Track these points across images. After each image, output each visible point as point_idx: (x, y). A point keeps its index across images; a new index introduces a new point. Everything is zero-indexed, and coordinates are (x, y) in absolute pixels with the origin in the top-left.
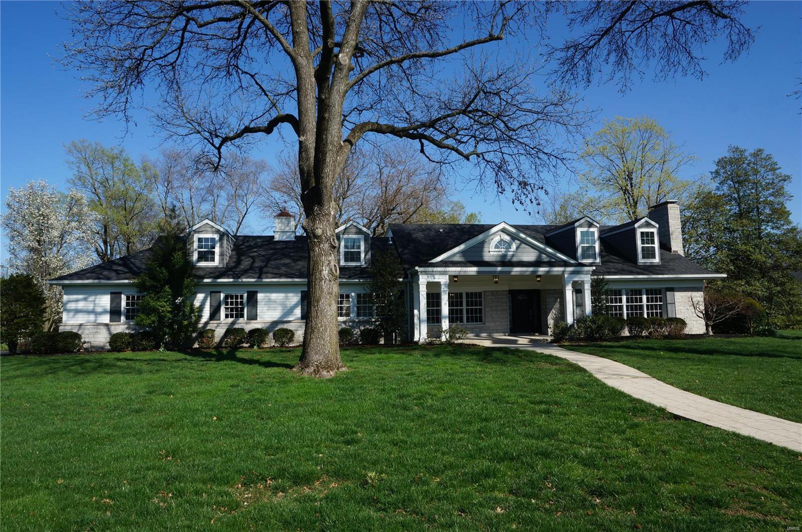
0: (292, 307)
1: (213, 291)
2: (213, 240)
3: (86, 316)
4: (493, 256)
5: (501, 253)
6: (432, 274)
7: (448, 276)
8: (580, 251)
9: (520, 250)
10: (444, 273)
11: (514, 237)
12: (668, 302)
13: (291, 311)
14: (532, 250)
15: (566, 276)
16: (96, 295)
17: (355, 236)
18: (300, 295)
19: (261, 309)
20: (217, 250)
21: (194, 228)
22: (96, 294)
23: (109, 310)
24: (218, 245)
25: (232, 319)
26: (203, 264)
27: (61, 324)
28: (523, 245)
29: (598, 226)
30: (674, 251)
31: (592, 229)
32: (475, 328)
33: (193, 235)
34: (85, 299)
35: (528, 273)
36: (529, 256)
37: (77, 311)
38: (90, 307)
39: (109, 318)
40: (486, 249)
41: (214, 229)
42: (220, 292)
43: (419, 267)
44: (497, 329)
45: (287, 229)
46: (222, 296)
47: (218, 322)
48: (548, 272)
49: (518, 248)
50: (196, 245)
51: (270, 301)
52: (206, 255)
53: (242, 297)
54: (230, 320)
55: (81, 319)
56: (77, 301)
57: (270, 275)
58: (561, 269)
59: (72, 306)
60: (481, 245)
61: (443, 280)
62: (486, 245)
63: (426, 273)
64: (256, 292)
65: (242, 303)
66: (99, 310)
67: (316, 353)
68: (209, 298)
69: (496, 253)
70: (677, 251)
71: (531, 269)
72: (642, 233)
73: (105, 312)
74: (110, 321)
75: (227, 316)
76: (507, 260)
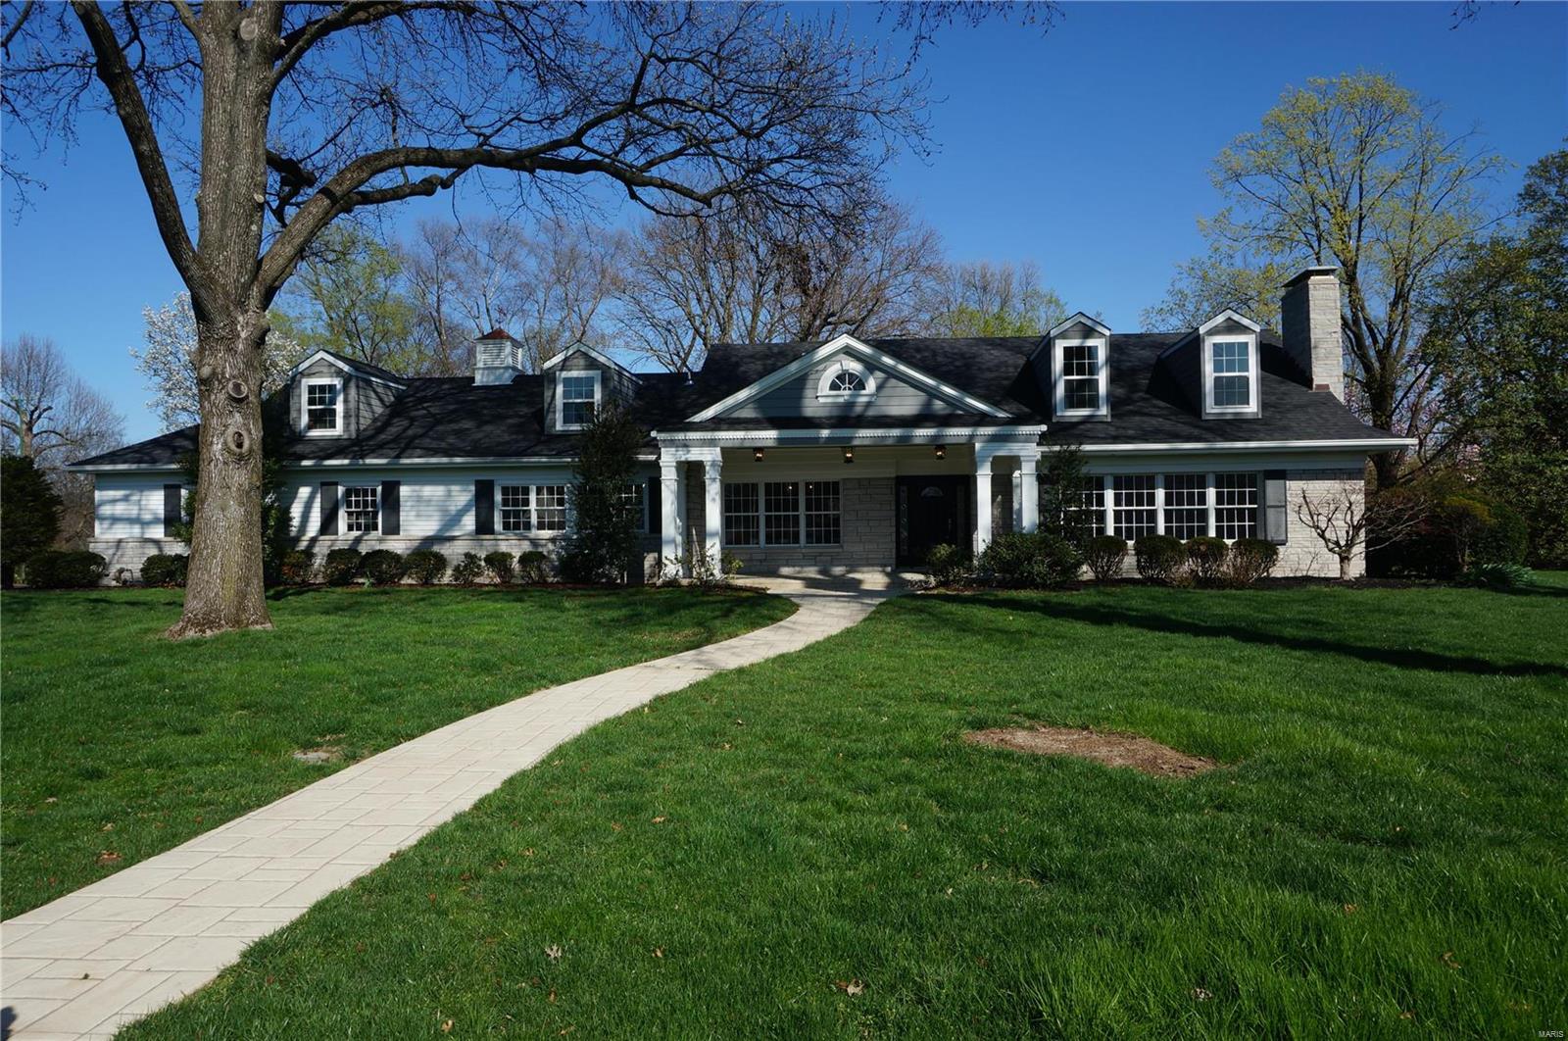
0: (460, 510)
1: (325, 481)
2: (332, 388)
3: (128, 526)
4: (825, 405)
5: (841, 400)
6: (686, 445)
7: (718, 449)
8: (1060, 391)
9: (885, 392)
10: (712, 443)
11: (871, 366)
12: (1269, 503)
13: (455, 519)
14: (912, 391)
15: (978, 446)
16: (142, 491)
17: (582, 374)
18: (473, 488)
19: (406, 516)
20: (339, 407)
21: (302, 367)
22: (142, 489)
23: (162, 516)
24: (340, 398)
25: (359, 533)
26: (316, 433)
27: (92, 540)
28: (893, 382)
29: (1107, 333)
30: (1319, 387)
31: (1090, 343)
32: (821, 554)
33: (300, 382)
34: (126, 499)
35: (890, 442)
36: (906, 403)
37: (115, 520)
38: (134, 512)
39: (163, 530)
40: (809, 393)
41: (333, 370)
42: (336, 484)
43: (658, 431)
44: (867, 559)
45: (497, 363)
46: (341, 490)
47: (333, 537)
48: (935, 437)
49: (880, 388)
50: (305, 397)
51: (419, 499)
52: (323, 418)
53: (374, 493)
54: (356, 533)
55: (121, 532)
56: (114, 501)
57: (419, 451)
58: (965, 431)
59: (106, 510)
60: (800, 383)
61: (709, 456)
62: (810, 384)
63: (672, 443)
64: (398, 484)
65: (374, 502)
66: (147, 517)
67: (195, 597)
68: (319, 495)
69: (830, 400)
70: (1327, 386)
71: (896, 432)
72: (1217, 347)
73: (155, 521)
74: (166, 535)
75: (350, 528)
76: (853, 415)
